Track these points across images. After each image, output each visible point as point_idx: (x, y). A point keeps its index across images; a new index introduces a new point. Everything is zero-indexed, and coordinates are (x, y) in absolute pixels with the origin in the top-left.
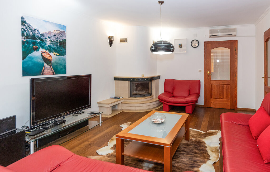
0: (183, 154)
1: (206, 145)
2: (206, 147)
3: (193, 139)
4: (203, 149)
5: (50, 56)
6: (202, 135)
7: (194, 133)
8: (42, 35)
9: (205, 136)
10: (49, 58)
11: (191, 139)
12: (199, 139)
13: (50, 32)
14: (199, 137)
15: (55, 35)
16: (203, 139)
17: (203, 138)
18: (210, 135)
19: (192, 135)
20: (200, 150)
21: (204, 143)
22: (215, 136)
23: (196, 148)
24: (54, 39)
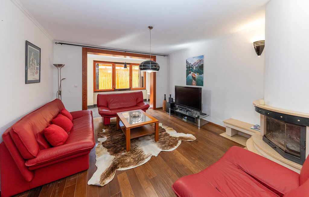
0: (121, 140)
1: (109, 153)
2: (108, 151)
3: (124, 153)
4: (110, 148)
5: (195, 76)
6: (119, 164)
7: (128, 160)
8: (192, 65)
9: (114, 163)
10: (195, 77)
11: (125, 152)
12: (118, 157)
13: (195, 63)
14: (120, 158)
15: (197, 63)
16: (115, 158)
17: (115, 160)
18: (109, 169)
19: (129, 157)
20: (112, 146)
21: (111, 155)
22: (103, 172)
23: (116, 147)
24: (197, 66)
